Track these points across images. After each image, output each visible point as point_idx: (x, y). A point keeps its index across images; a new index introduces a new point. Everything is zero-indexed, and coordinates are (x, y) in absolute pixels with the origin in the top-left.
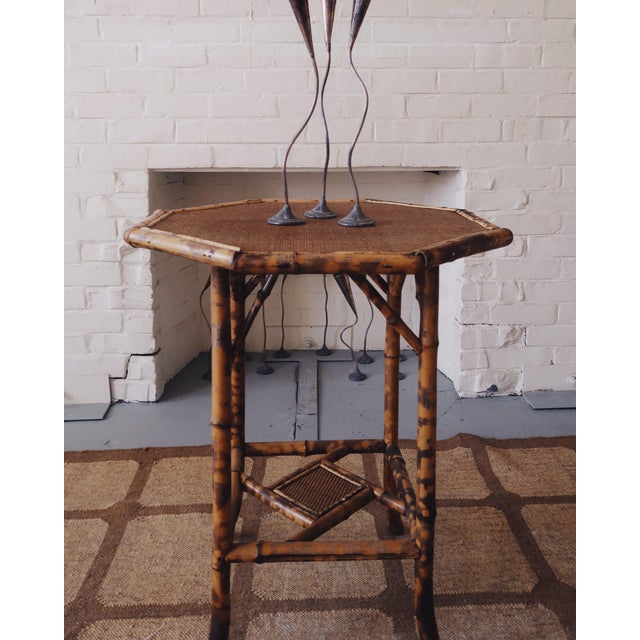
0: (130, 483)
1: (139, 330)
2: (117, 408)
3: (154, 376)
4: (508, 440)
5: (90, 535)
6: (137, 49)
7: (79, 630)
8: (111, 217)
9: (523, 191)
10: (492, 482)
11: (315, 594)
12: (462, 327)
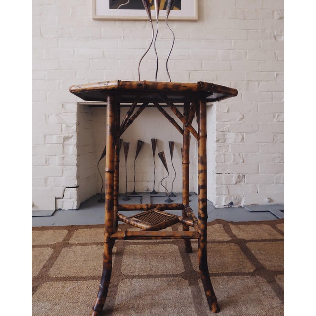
0: (64, 237)
1: (70, 175)
2: (58, 213)
3: (76, 197)
4: (239, 222)
5: (44, 254)
6: (74, 51)
7: (39, 285)
8: (60, 123)
9: (241, 113)
10: (233, 236)
11: (151, 273)
12: (216, 175)
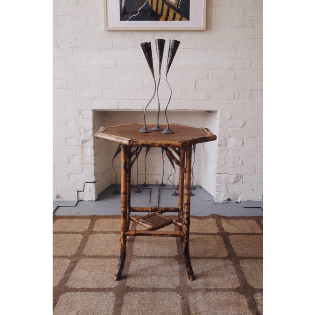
0: (88, 226)
1: (88, 173)
2: (80, 203)
3: (94, 191)
4: (230, 217)
5: (77, 238)
8: (78, 128)
9: (243, 120)
10: (221, 229)
12: (217, 175)
